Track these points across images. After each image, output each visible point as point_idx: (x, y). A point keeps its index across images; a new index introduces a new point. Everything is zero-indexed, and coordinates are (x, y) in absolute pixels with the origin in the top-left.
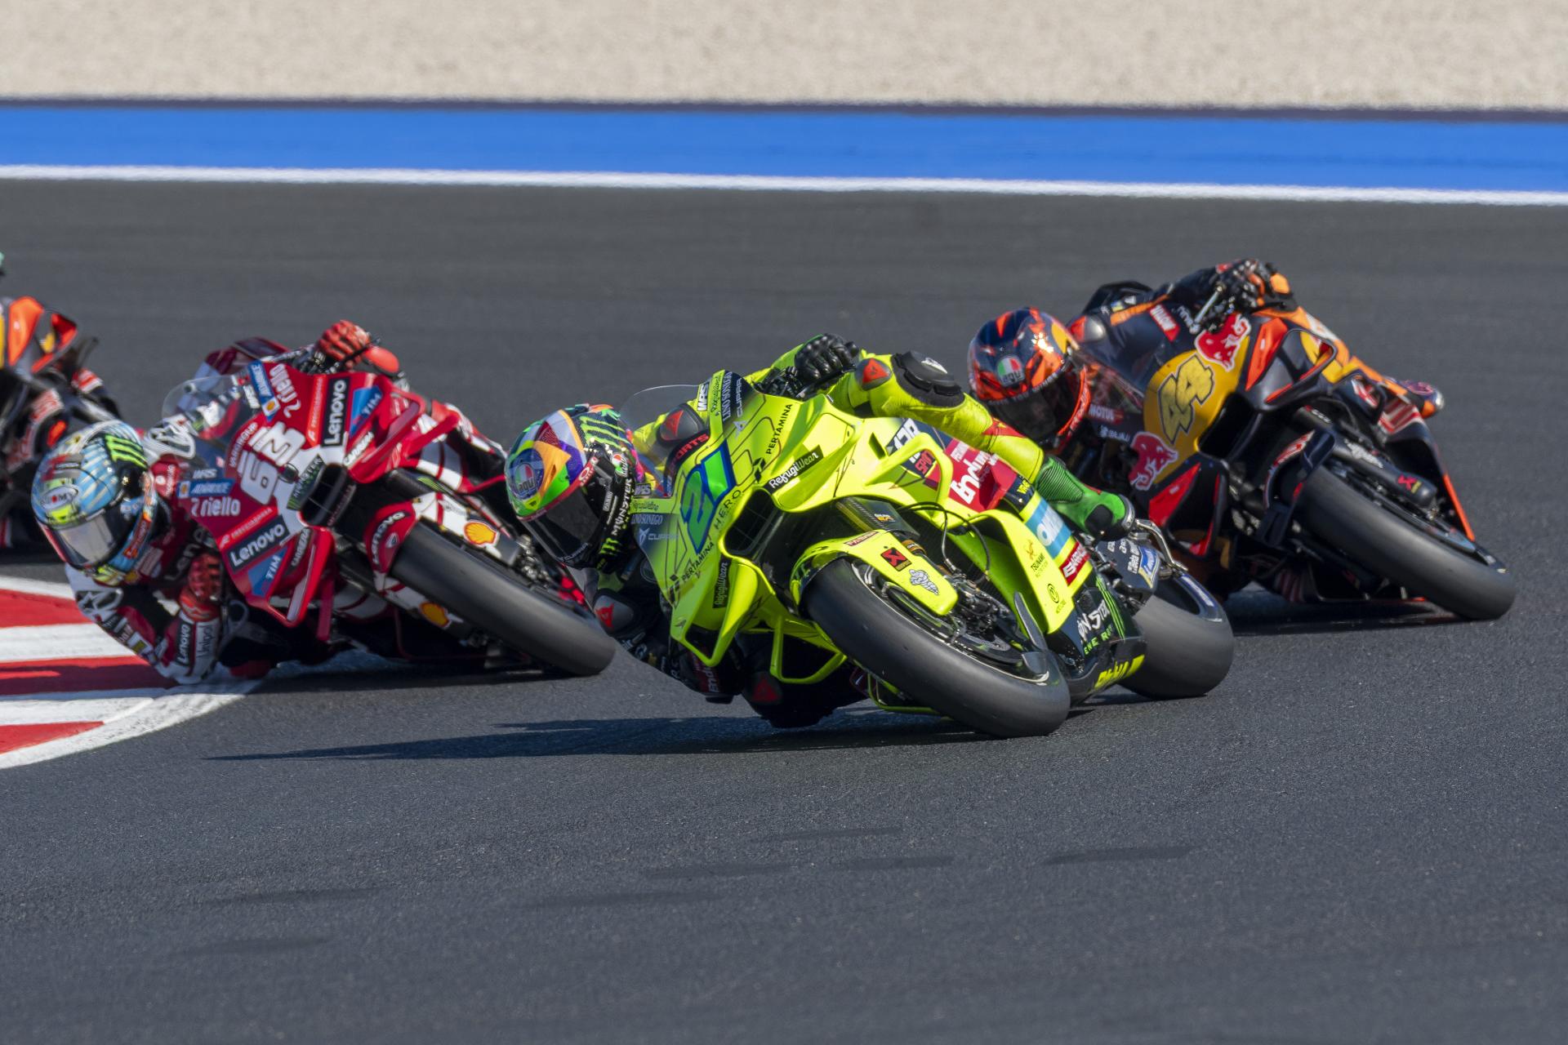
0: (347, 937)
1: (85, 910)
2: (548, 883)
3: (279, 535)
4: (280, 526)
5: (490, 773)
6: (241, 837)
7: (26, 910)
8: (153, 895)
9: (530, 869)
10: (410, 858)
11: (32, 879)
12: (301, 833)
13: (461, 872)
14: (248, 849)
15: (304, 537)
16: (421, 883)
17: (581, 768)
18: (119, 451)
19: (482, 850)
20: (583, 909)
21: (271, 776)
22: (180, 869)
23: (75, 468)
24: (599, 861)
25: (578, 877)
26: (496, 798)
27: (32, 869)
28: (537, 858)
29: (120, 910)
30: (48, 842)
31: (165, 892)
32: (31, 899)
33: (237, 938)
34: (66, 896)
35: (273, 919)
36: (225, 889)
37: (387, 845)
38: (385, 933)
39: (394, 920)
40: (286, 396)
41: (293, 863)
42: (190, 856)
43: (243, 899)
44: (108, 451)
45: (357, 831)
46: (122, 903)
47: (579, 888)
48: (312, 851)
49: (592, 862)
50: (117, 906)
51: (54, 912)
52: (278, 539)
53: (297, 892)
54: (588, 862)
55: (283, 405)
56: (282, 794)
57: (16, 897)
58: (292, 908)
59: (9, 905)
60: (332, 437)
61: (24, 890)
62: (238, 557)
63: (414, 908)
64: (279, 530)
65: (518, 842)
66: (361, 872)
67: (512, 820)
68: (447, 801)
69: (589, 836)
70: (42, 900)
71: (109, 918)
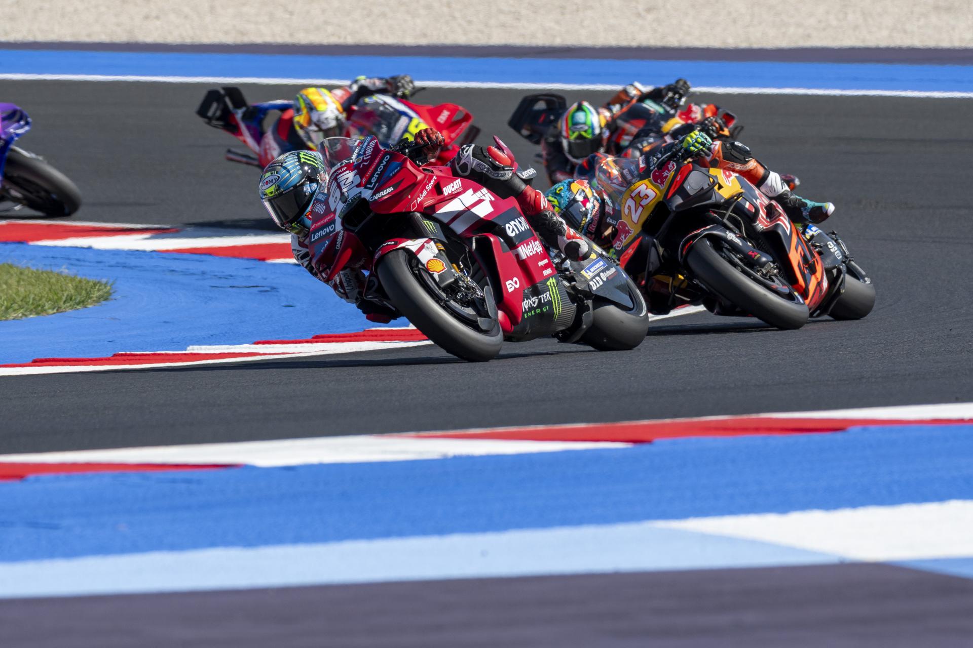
3: (331, 230)
4: (333, 225)
15: (341, 234)
18: (305, 159)
23: (279, 165)
40: (366, 157)
44: (299, 158)
52: (331, 232)
55: (363, 161)
60: (371, 184)
62: (314, 238)
64: (332, 228)
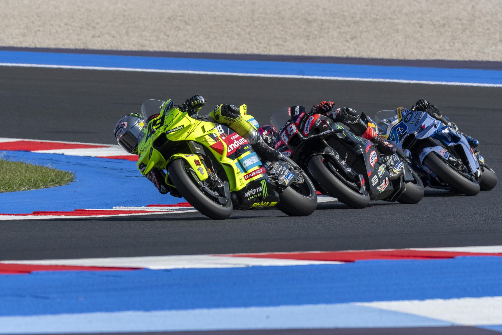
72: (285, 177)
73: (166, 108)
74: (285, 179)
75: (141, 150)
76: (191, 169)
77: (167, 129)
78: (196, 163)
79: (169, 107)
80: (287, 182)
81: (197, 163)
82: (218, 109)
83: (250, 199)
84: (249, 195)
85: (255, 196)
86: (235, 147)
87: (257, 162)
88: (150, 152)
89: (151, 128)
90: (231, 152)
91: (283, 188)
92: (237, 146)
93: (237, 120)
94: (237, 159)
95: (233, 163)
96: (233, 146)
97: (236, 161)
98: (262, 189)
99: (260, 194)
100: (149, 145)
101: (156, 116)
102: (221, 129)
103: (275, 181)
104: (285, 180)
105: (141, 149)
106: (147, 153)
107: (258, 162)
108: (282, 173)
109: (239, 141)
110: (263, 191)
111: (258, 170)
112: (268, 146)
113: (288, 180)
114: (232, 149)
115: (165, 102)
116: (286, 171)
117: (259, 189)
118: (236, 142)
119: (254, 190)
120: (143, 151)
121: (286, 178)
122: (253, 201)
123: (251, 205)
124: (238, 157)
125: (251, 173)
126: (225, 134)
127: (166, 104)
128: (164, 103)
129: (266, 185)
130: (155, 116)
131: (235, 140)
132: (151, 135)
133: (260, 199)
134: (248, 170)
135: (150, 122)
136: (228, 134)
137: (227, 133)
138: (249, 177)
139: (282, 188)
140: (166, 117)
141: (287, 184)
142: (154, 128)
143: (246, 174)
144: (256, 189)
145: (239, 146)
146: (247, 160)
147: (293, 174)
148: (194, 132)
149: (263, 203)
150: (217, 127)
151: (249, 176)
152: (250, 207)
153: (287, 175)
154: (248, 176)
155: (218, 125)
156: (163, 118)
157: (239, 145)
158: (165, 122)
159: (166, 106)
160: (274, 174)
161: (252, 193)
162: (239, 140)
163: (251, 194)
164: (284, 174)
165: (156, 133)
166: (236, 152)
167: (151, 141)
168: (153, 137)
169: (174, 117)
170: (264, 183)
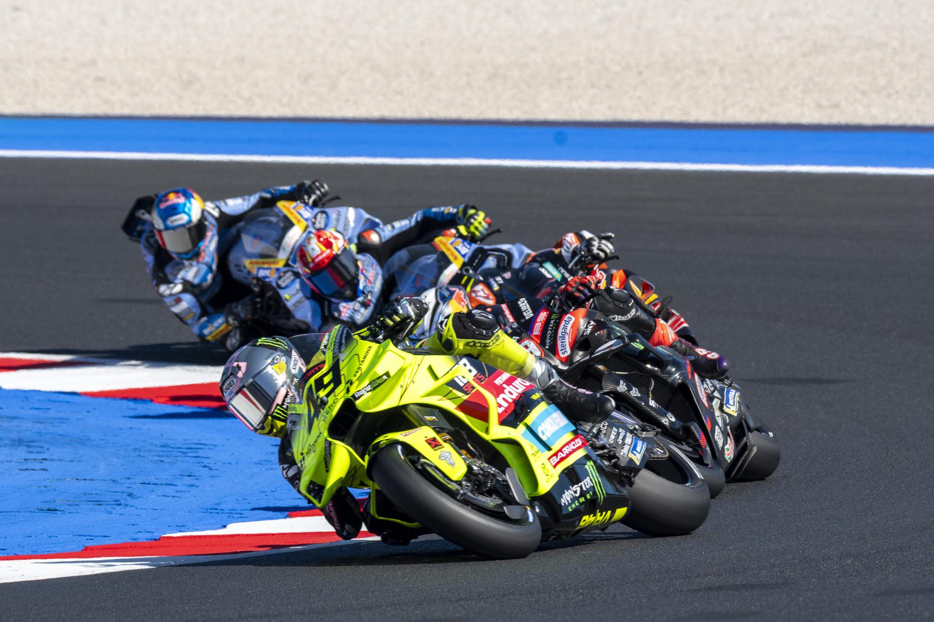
0: (770, 611)
1: (617, 594)
2: (888, 581)
5: (854, 518)
6: (708, 553)
7: (582, 594)
8: (657, 586)
9: (877, 573)
10: (807, 566)
11: (586, 576)
12: (743, 550)
13: (837, 575)
14: (713, 560)
16: (814, 580)
17: (907, 514)
19: (849, 562)
20: (907, 596)
21: (726, 517)
22: (673, 571)
24: (917, 569)
25: (905, 578)
26: (858, 532)
27: (586, 570)
28: (881, 566)
29: (637, 595)
30: (596, 554)
31: (664, 585)
32: (586, 587)
33: (706, 612)
34: (606, 586)
35: (726, 601)
36: (699, 583)
37: (794, 559)
38: (792, 610)
39: (798, 601)
41: (738, 568)
42: (679, 563)
43: (710, 589)
45: (777, 549)
46: (639, 590)
47: (906, 584)
48: (750, 561)
49: (913, 569)
50: (635, 592)
51: (599, 595)
53: (742, 585)
54: (911, 569)
56: (733, 527)
57: (577, 586)
58: (738, 594)
59: (573, 591)
61: (582, 582)
63: (809, 594)
65: (870, 557)
66: (779, 574)
67: (867, 544)
68: (829, 533)
69: (912, 554)
70: (592, 589)
71: (631, 599)
72: (629, 449)
73: (335, 345)
74: (630, 453)
75: (302, 454)
76: (423, 460)
77: (353, 390)
78: (430, 444)
79: (343, 341)
80: (637, 458)
81: (433, 443)
82: (446, 325)
83: (571, 508)
84: (569, 499)
85: (582, 500)
86: (510, 401)
87: (565, 424)
88: (325, 450)
89: (315, 397)
90: (505, 411)
91: (633, 474)
92: (514, 397)
93: (494, 341)
94: (523, 424)
95: (518, 433)
96: (504, 399)
97: (521, 428)
98: (592, 483)
99: (591, 493)
100: (318, 437)
101: (319, 368)
102: (469, 367)
103: (610, 461)
104: (631, 456)
105: (303, 450)
106: (320, 456)
107: (567, 424)
108: (620, 441)
109: (513, 386)
110: (595, 486)
111: (573, 440)
112: (575, 388)
113: (638, 455)
114: (506, 405)
115: (327, 334)
116: (627, 435)
117: (586, 483)
118: (508, 389)
119: (576, 488)
120: (308, 453)
121: (633, 450)
122: (578, 513)
123: (577, 522)
124: (523, 421)
125: (560, 451)
126: (480, 376)
127: (331, 336)
128: (326, 337)
129: (596, 471)
130: (317, 369)
131: (504, 385)
132: (319, 411)
133: (591, 505)
134: (553, 445)
135: (307, 386)
136: (487, 376)
137: (484, 374)
138: (558, 460)
139: (631, 474)
140: (342, 365)
141: (638, 464)
142: (322, 393)
143: (552, 453)
144: (580, 485)
145: (517, 396)
146: (544, 422)
147: (643, 440)
148: (413, 382)
149: (599, 514)
150: (459, 363)
151: (559, 457)
152: (576, 527)
153: (632, 443)
154: (557, 458)
155: (461, 359)
156: (335, 369)
157: (517, 394)
158: (344, 375)
159: (335, 342)
160: (603, 447)
161: (572, 495)
162: (513, 384)
163: (572, 497)
164: (626, 442)
165: (329, 404)
166: (514, 410)
167: (322, 425)
168: (325, 414)
169: (361, 359)
170: (591, 468)
